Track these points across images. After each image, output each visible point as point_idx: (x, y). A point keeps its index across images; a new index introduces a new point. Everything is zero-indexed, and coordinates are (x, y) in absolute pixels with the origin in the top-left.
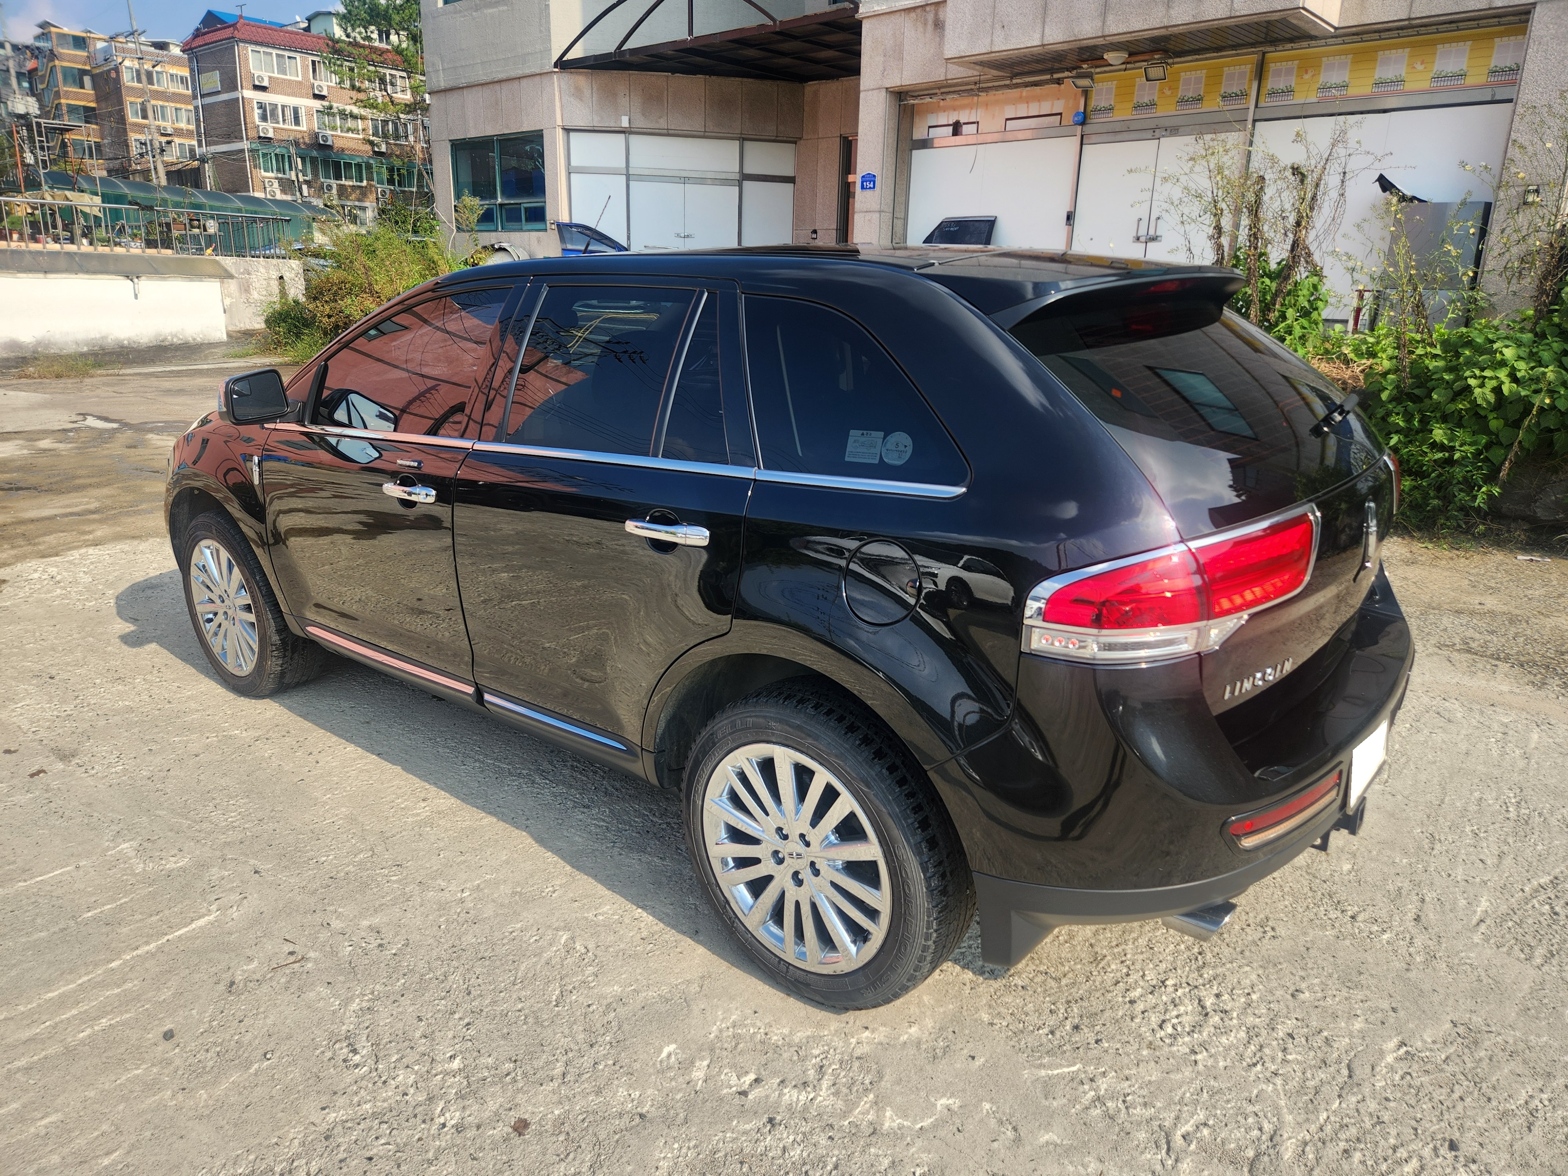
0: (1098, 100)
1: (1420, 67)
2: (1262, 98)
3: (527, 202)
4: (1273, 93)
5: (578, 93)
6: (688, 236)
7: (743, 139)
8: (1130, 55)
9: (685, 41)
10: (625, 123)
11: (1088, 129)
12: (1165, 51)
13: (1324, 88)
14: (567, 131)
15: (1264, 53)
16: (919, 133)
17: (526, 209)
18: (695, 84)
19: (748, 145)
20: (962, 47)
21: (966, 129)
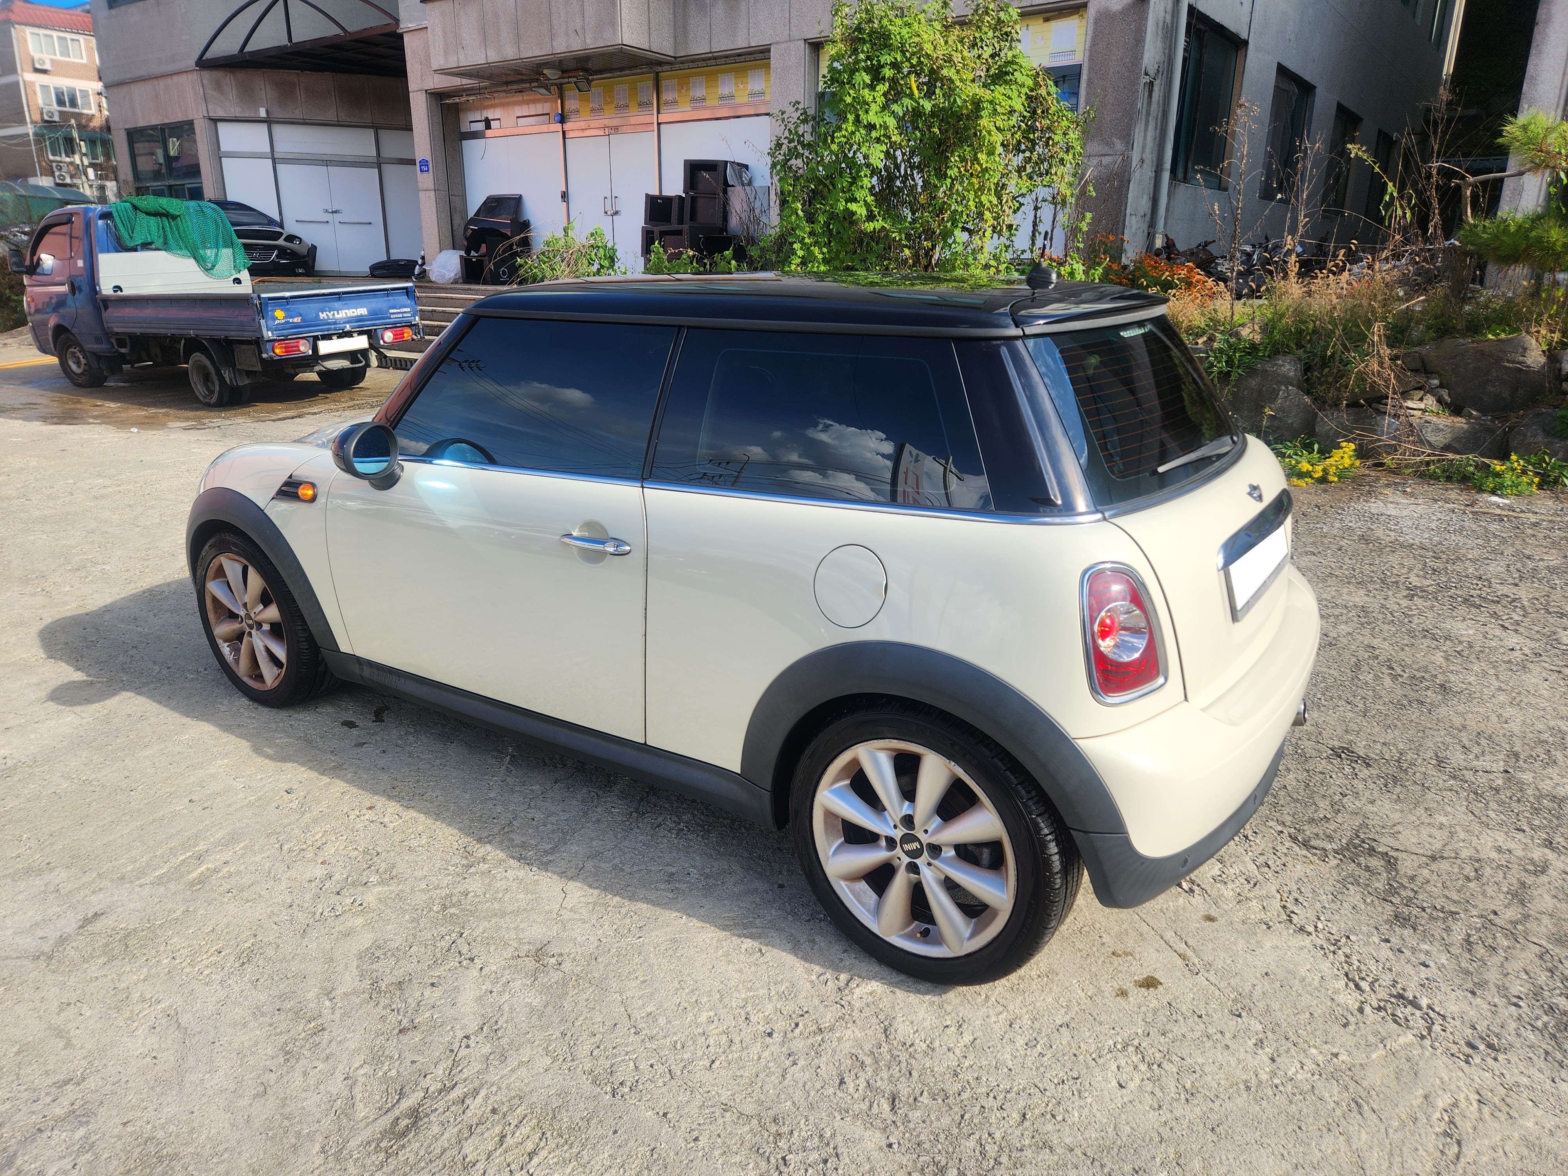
0: (571, 105)
1: (741, 87)
2: (661, 106)
3: (189, 183)
4: (666, 103)
5: (218, 87)
6: (336, 212)
7: (376, 128)
8: (563, 72)
9: (286, 46)
10: (263, 113)
11: (568, 126)
12: (585, 70)
13: (694, 100)
14: (215, 121)
15: (657, 73)
16: (465, 127)
17: (189, 189)
18: (325, 81)
19: (382, 133)
20: (442, 62)
21: (493, 124)
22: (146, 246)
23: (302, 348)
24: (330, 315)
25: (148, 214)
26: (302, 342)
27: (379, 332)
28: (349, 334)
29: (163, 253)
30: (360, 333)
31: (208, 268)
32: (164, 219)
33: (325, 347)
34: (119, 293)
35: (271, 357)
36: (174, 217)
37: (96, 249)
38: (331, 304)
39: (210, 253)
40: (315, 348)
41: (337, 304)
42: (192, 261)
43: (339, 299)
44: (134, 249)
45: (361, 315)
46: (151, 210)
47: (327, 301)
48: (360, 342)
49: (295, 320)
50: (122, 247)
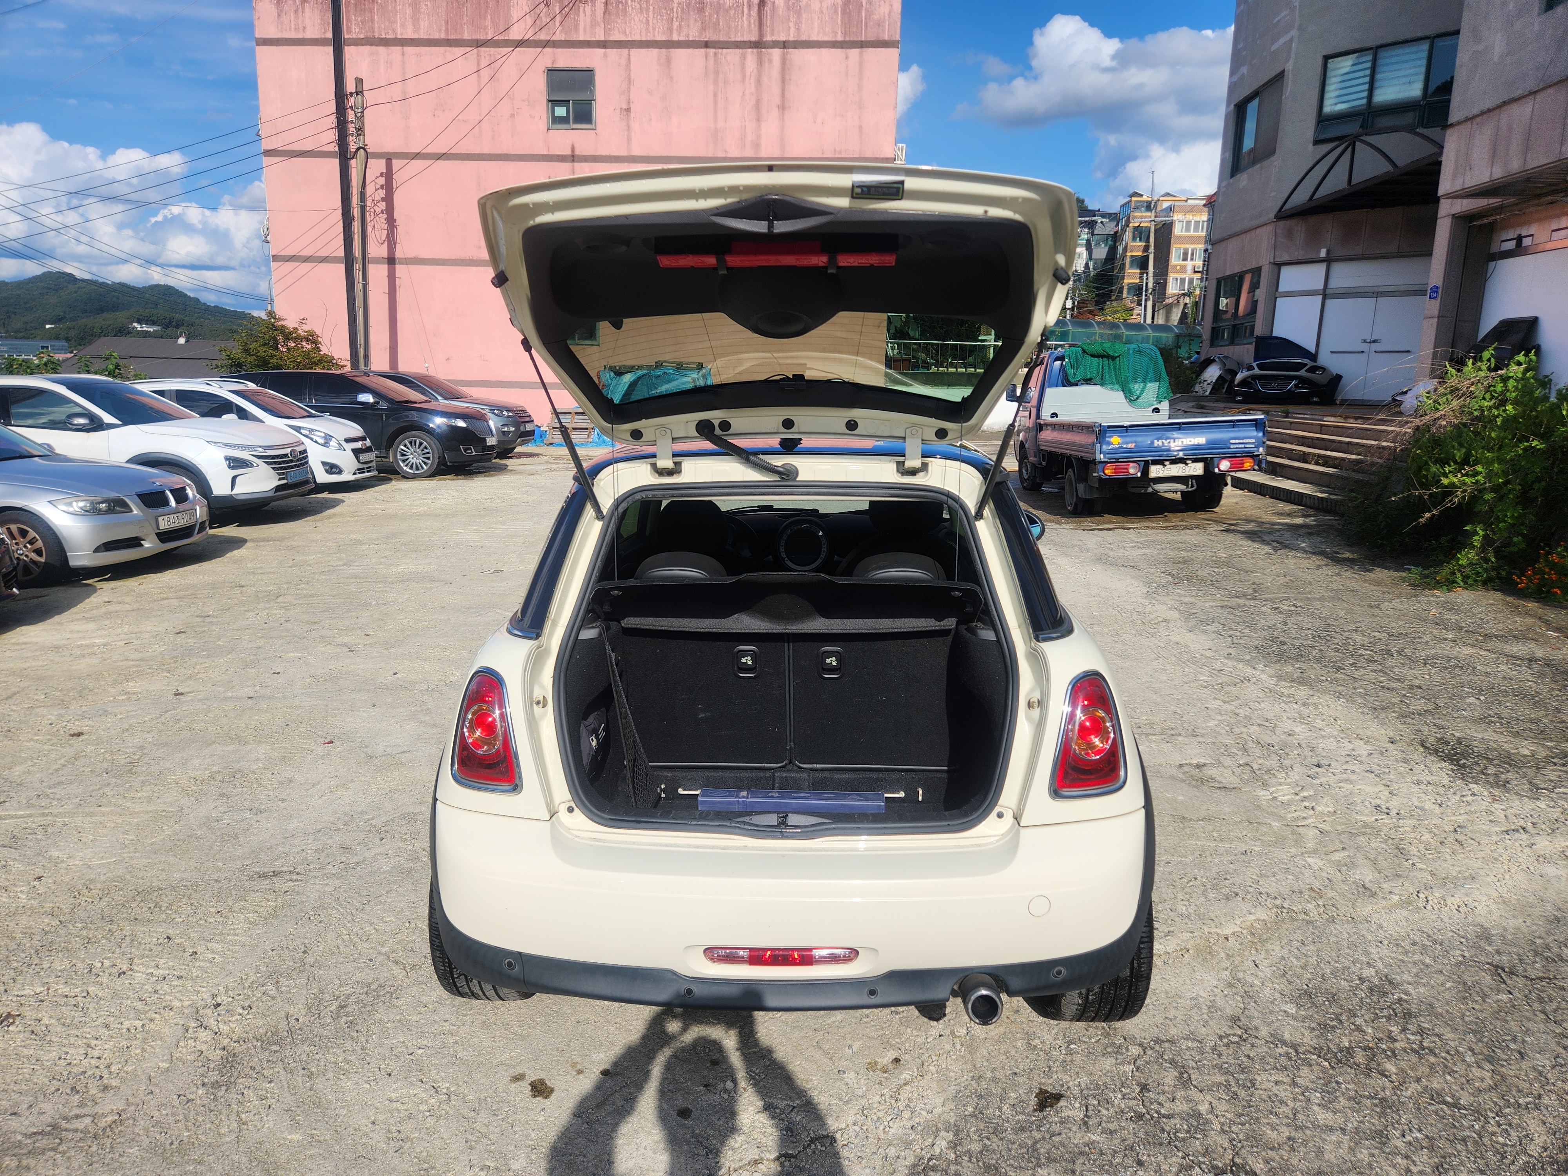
3: (1247, 322)
5: (1289, 234)
6: (1374, 342)
9: (1345, 189)
10: (1324, 253)
14: (1280, 265)
16: (1494, 248)
17: (1246, 327)
22: (1088, 381)
23: (1132, 471)
24: (1166, 443)
25: (1093, 356)
26: (1132, 464)
27: (1216, 460)
28: (1182, 461)
29: (1098, 387)
30: (1195, 461)
31: (1132, 398)
32: (1105, 359)
33: (1155, 471)
34: (1055, 419)
35: (1099, 476)
36: (1113, 358)
37: (1046, 384)
38: (1169, 434)
39: (1137, 387)
40: (1145, 472)
41: (1175, 434)
42: (1121, 393)
43: (1180, 429)
44: (1077, 385)
45: (1198, 445)
46: (1095, 352)
47: (1167, 430)
48: (1197, 469)
49: (1129, 446)
50: (1067, 382)
